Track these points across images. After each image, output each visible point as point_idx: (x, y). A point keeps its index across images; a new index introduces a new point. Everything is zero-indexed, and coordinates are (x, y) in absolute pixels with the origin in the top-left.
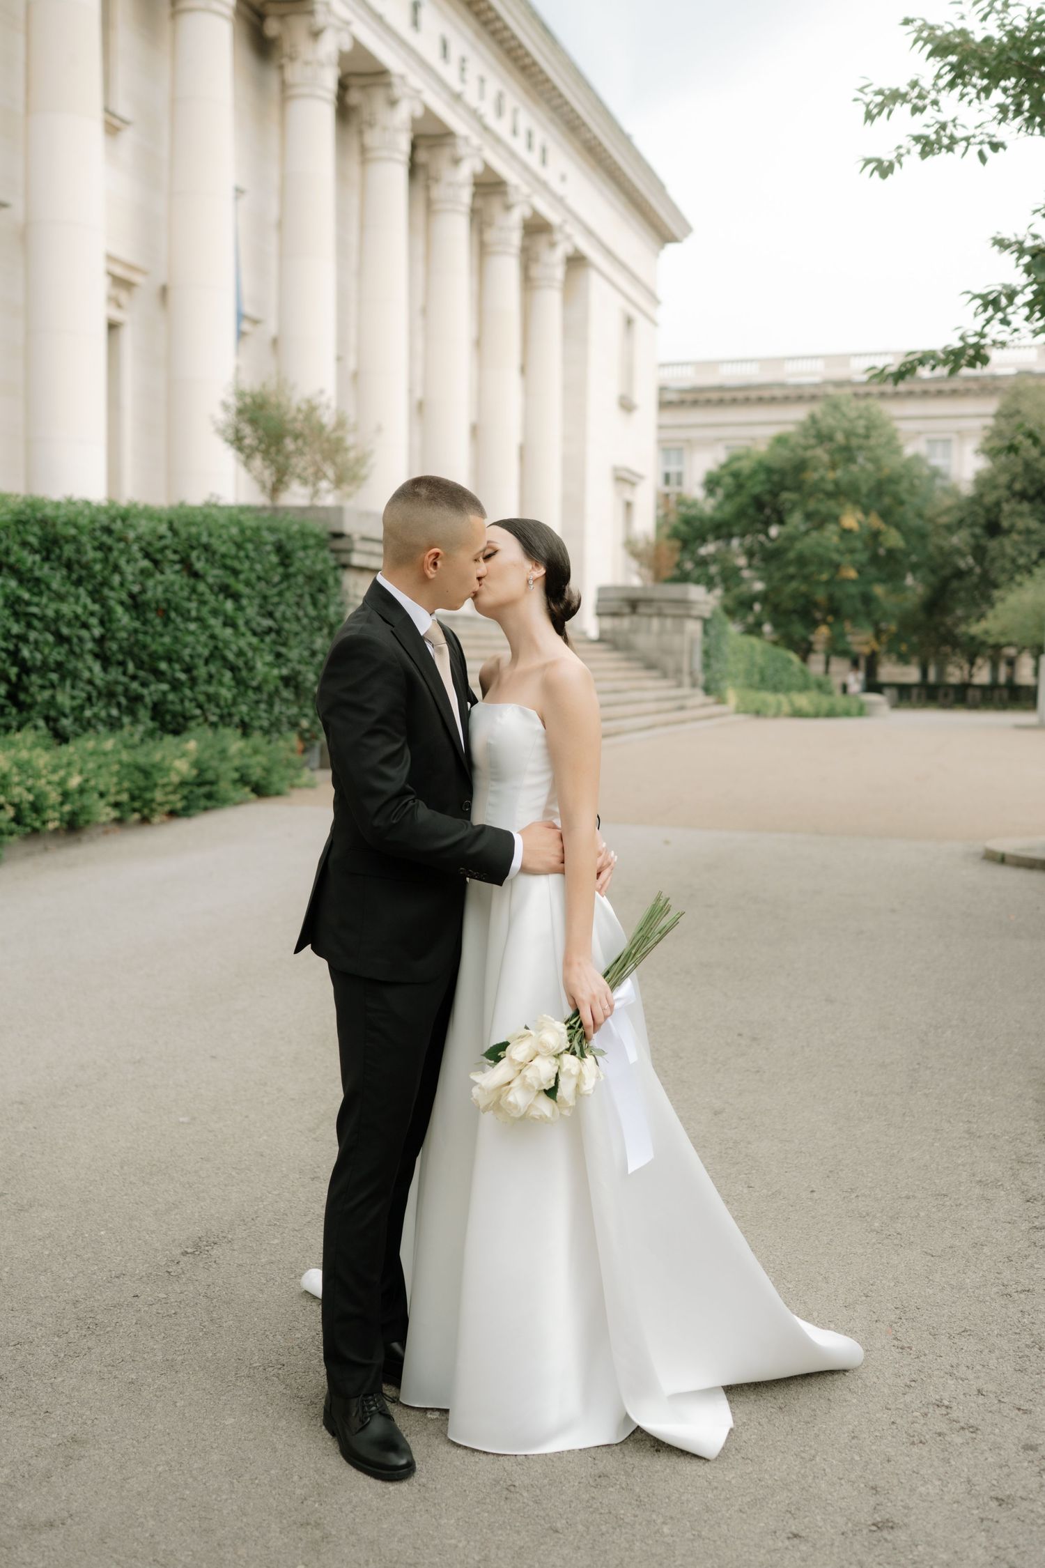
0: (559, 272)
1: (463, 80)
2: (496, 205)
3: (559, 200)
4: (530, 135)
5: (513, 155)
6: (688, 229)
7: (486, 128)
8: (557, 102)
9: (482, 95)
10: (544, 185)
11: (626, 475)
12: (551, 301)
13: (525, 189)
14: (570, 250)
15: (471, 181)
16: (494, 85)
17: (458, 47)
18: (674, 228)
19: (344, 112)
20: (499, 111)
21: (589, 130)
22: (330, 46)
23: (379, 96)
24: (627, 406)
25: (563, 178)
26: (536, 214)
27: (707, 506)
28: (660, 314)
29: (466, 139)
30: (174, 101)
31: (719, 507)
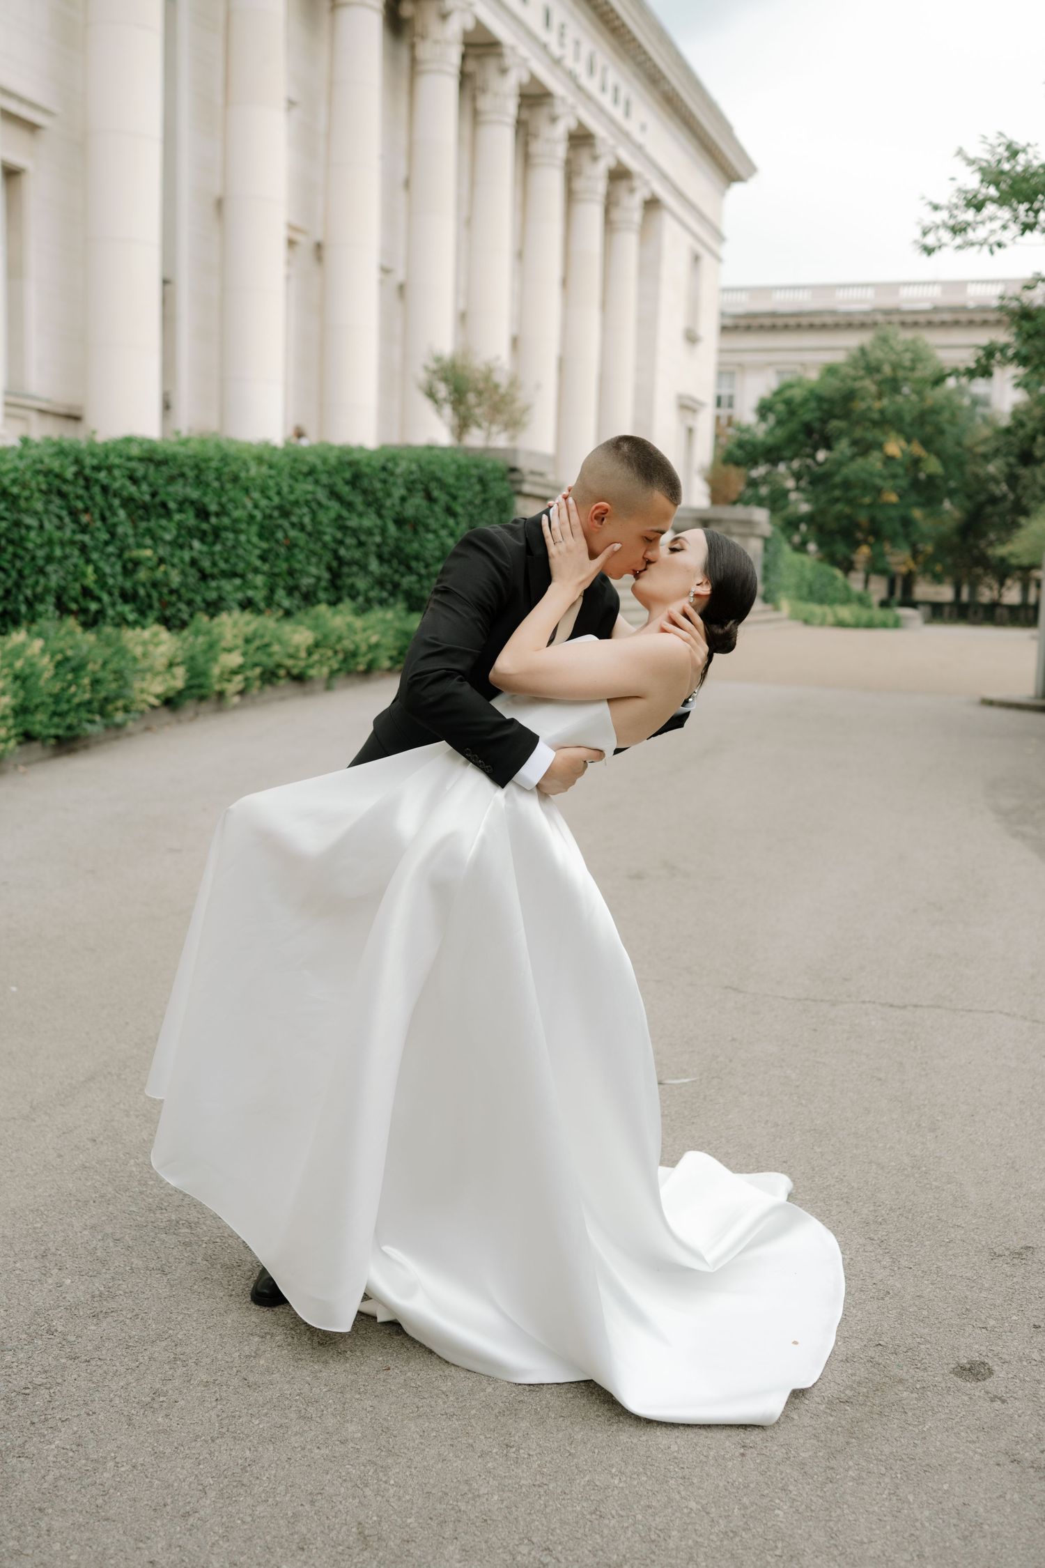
0: (636, 216)
1: (562, 45)
2: (584, 155)
3: (639, 148)
4: (616, 90)
5: (602, 110)
6: (752, 169)
7: (580, 88)
8: (642, 58)
9: (577, 57)
10: (626, 135)
11: (689, 403)
12: (629, 242)
13: (611, 141)
14: (647, 195)
15: (566, 136)
16: (586, 48)
17: (559, 16)
18: (740, 168)
20: (591, 69)
21: (669, 83)
22: (455, 26)
23: (491, 65)
24: (692, 338)
25: (643, 128)
26: (619, 163)
27: (760, 431)
28: (725, 251)
29: (563, 99)
30: (332, 83)
31: (770, 432)
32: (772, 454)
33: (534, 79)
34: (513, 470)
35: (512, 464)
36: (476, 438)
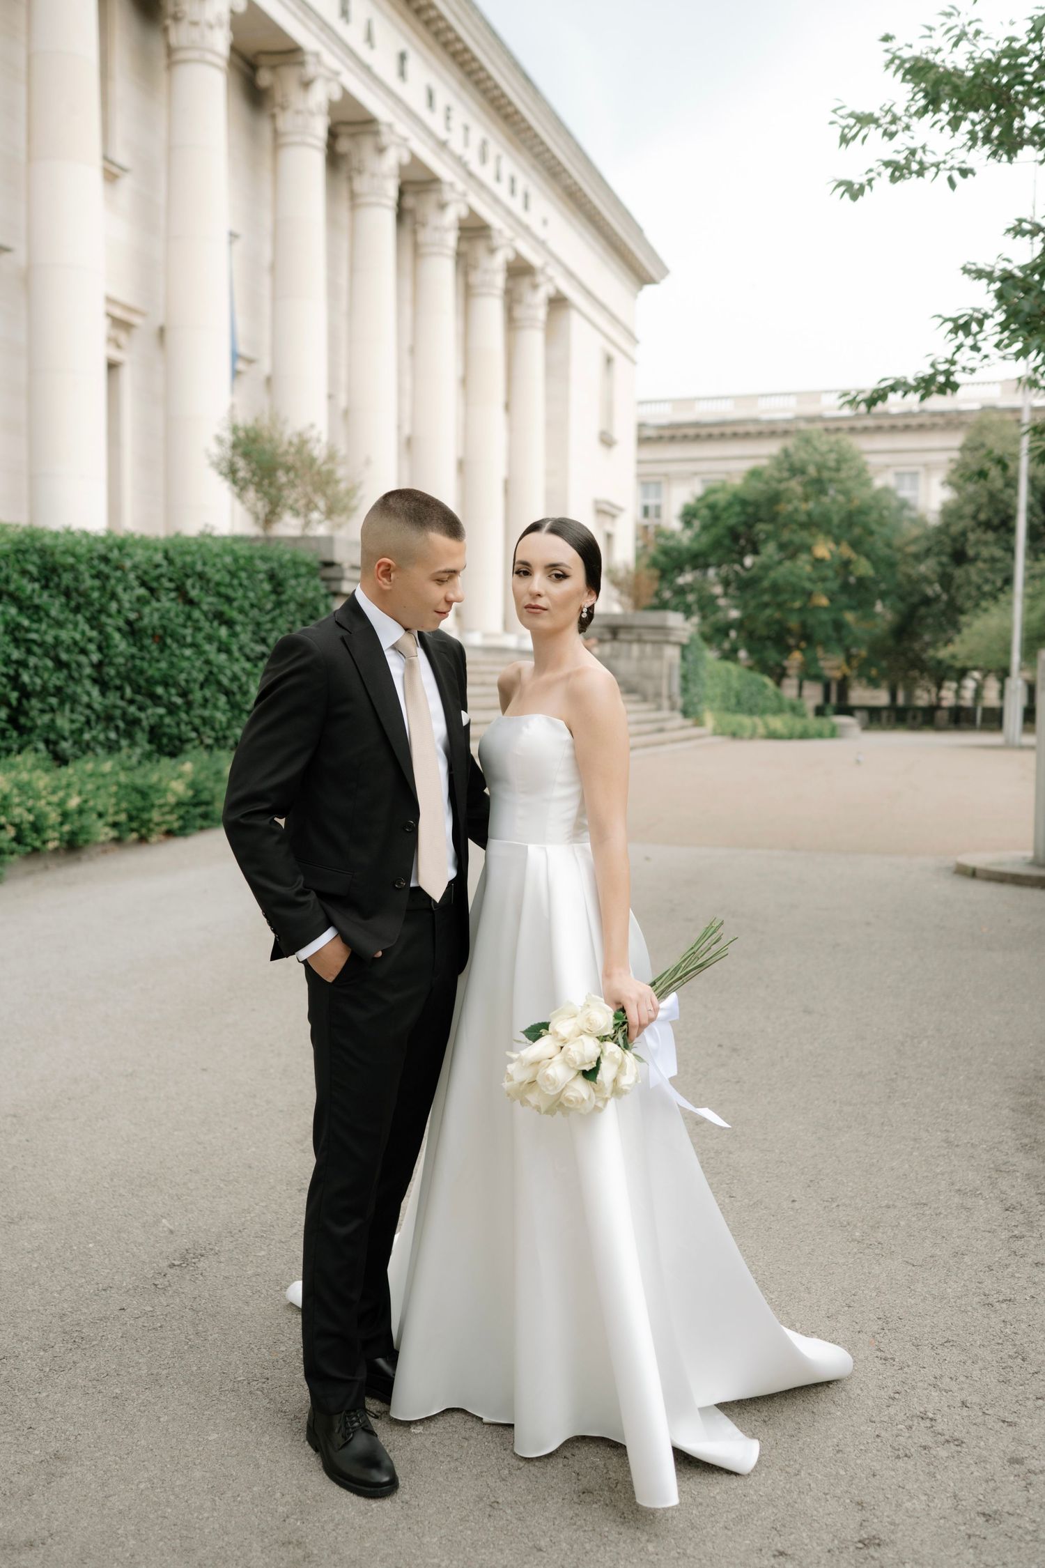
0: (541, 313)
1: (448, 129)
2: (480, 248)
3: (542, 244)
4: (513, 181)
5: (496, 200)
6: (665, 271)
7: (470, 175)
8: (539, 149)
9: (466, 143)
10: (526, 229)
11: (606, 508)
12: (533, 341)
13: (508, 233)
14: (552, 292)
15: (456, 225)
16: (477, 133)
17: (444, 97)
18: (652, 271)
19: (334, 159)
20: (483, 158)
21: (570, 176)
22: (320, 96)
23: (367, 144)
24: (607, 441)
25: (545, 222)
26: (519, 256)
27: (686, 538)
28: (638, 353)
29: (452, 185)
30: (171, 149)
31: (697, 537)
32: (697, 560)
33: (415, 160)
34: (329, 564)
35: (327, 558)
36: (288, 526)
